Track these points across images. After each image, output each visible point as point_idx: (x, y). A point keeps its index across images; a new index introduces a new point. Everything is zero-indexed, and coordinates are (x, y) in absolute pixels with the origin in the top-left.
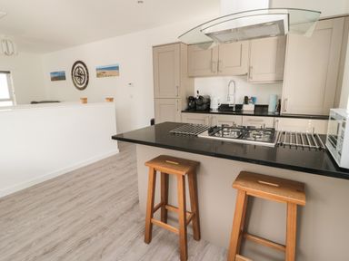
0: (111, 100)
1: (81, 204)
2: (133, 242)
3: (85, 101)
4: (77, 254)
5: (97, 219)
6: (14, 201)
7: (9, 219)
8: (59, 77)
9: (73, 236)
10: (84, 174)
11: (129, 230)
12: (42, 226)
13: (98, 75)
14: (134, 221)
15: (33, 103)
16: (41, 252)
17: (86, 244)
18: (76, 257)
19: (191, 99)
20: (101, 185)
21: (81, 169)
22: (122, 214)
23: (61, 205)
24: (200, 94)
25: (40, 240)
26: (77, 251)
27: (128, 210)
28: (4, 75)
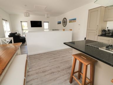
0: (71, 30)
1: (56, 61)
2: (66, 80)
3: (64, 30)
4: (49, 76)
5: (58, 67)
6: (42, 55)
7: (39, 59)
8: (59, 23)
9: (50, 70)
10: (60, 52)
11: (66, 75)
12: (45, 64)
13: (70, 22)
14: (69, 73)
15: (53, 30)
16: (42, 71)
17: (53, 74)
18: (49, 77)
19: (104, 31)
20: (63, 57)
21: (59, 50)
22: (66, 69)
23: (51, 60)
24: (108, 29)
25: (43, 67)
26: (50, 75)
27: (68, 68)
28: (47, 23)
